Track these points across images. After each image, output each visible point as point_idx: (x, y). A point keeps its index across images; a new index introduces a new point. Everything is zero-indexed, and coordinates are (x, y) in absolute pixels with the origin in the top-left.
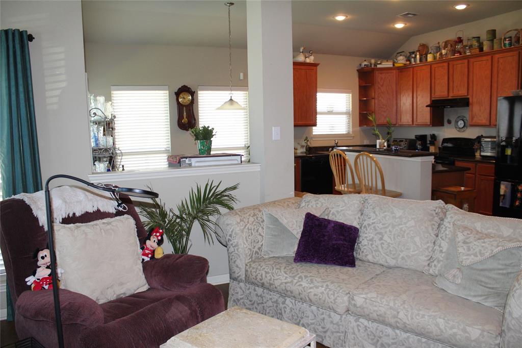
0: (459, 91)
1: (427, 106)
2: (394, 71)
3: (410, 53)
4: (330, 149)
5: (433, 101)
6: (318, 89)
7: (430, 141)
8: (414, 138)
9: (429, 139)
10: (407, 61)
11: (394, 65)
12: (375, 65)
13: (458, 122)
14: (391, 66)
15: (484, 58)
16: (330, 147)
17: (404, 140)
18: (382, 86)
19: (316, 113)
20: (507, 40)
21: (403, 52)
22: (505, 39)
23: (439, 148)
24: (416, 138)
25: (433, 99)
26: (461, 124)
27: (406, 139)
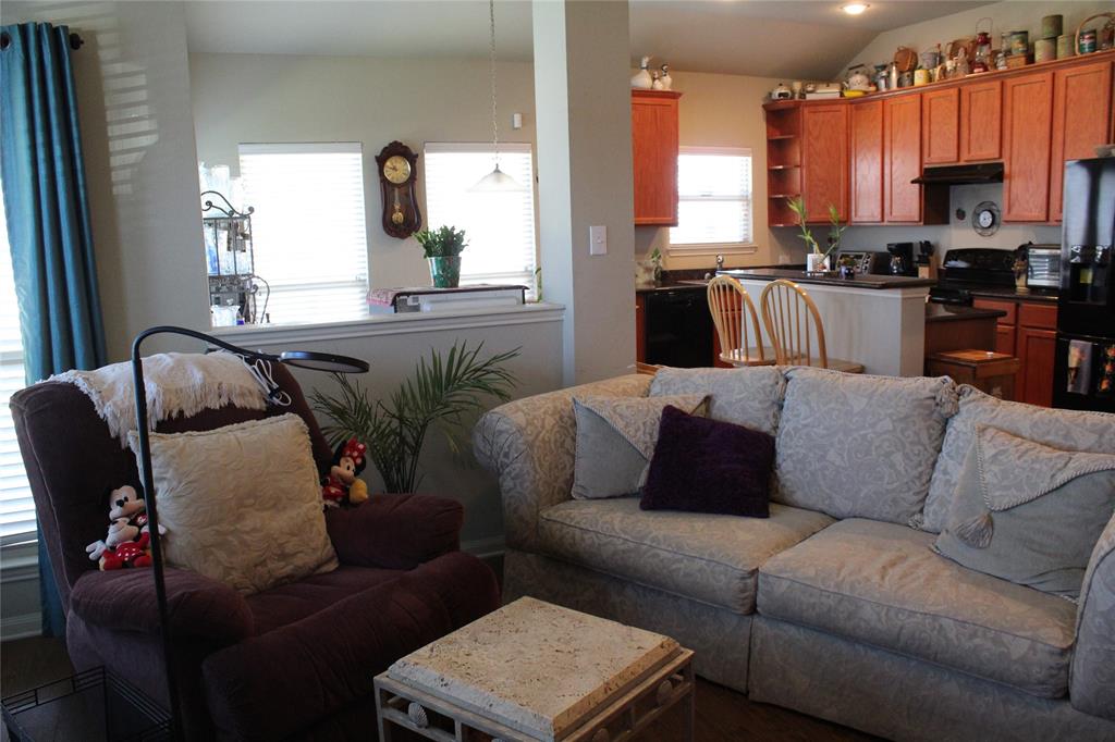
0: (981, 148)
1: (913, 182)
2: (843, 108)
3: (876, 67)
4: (708, 275)
5: (926, 169)
6: (680, 147)
7: (919, 256)
8: (885, 249)
9: (917, 252)
10: (870, 84)
11: (842, 95)
12: (802, 95)
13: (979, 215)
14: (837, 96)
15: (1038, 77)
16: (706, 271)
17: (864, 254)
18: (817, 138)
19: (676, 198)
20: (1087, 36)
21: (862, 65)
22: (1082, 34)
23: (939, 271)
24: (889, 249)
25: (926, 166)
26: (985, 219)
27: (868, 253)
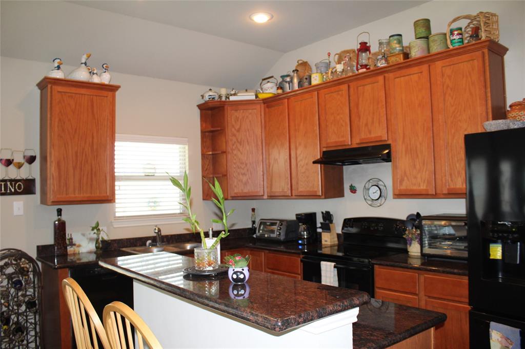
0: (370, 132)
1: (314, 162)
2: (258, 107)
3: (281, 77)
4: (149, 242)
5: (324, 152)
7: (321, 223)
8: (294, 218)
9: (319, 220)
10: (278, 88)
11: (257, 96)
12: (227, 97)
13: (369, 189)
14: (253, 98)
15: (415, 69)
16: (147, 238)
17: (278, 222)
18: (238, 131)
19: (113, 178)
20: (456, 33)
21: (272, 77)
22: (452, 32)
23: (338, 235)
24: (297, 218)
25: (325, 150)
26: (374, 193)
27: (281, 221)
